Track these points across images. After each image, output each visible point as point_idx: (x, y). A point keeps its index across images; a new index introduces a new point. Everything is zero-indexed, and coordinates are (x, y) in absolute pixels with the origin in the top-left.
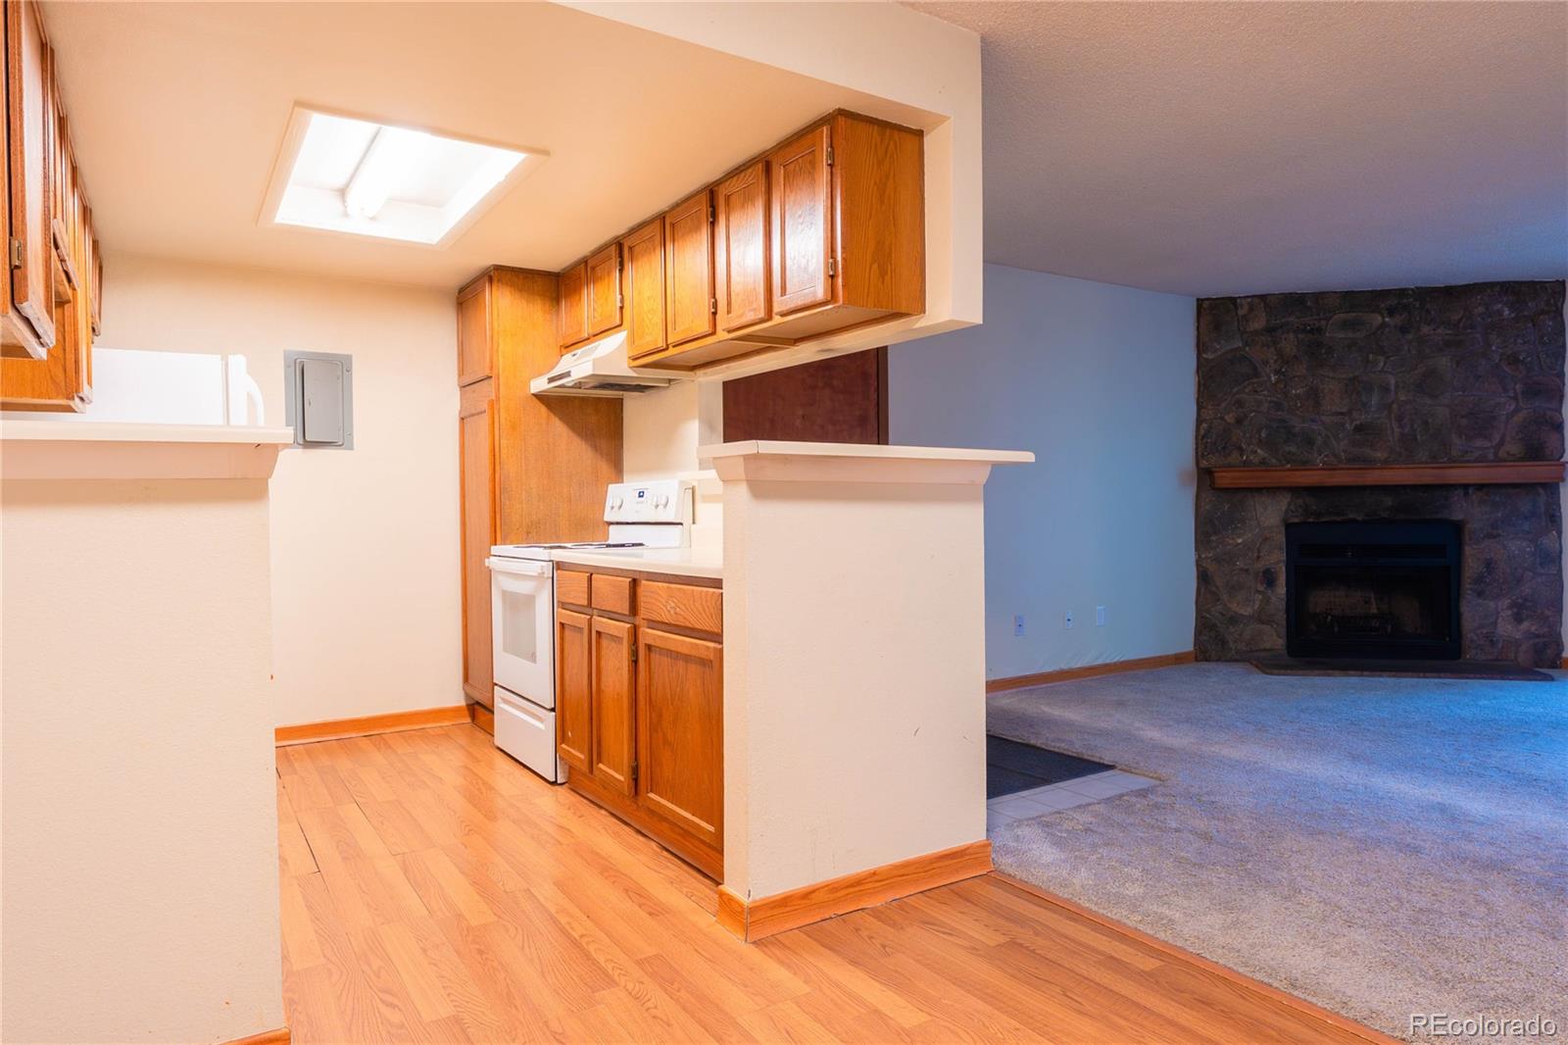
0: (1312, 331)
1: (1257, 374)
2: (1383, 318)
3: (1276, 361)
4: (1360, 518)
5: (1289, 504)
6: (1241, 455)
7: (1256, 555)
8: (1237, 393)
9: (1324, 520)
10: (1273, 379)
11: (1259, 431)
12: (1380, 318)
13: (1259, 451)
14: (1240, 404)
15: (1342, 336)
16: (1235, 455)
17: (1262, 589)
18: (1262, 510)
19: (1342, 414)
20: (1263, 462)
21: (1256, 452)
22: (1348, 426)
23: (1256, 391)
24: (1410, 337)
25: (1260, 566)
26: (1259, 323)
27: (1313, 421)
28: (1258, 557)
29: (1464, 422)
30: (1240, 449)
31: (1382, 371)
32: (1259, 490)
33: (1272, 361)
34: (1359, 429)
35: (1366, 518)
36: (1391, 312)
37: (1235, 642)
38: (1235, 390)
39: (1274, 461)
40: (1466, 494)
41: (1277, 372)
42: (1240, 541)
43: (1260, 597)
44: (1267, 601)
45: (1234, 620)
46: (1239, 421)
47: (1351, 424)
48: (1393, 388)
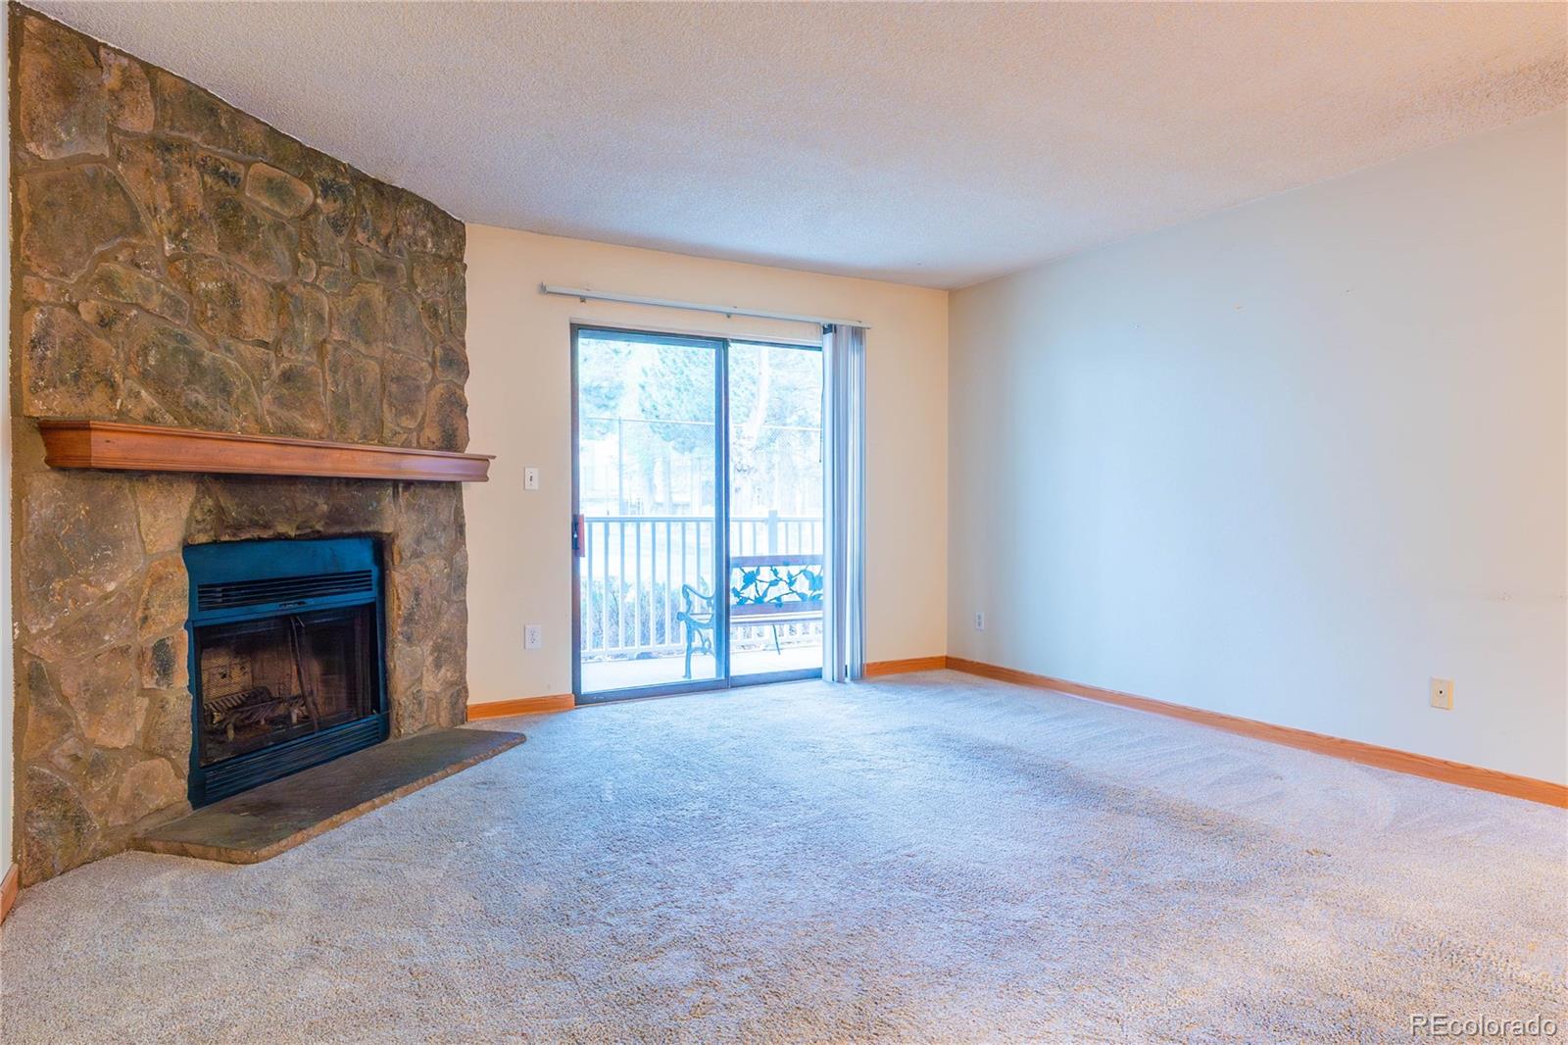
0: (225, 177)
1: (138, 230)
2: (316, 196)
3: (170, 212)
4: (293, 534)
5: (193, 507)
6: (113, 399)
7: (140, 614)
8: (103, 256)
9: (244, 537)
10: (167, 248)
11: (144, 351)
12: (311, 194)
13: (143, 393)
14: (109, 282)
15: (266, 204)
16: (100, 395)
17: (149, 683)
18: (149, 518)
19: (264, 344)
20: (150, 419)
21: (138, 395)
22: (274, 366)
23: (138, 266)
24: (341, 240)
25: (147, 638)
26: (140, 120)
27: (228, 350)
28: (145, 619)
29: (394, 388)
30: (112, 385)
31: (313, 285)
32: (143, 475)
33: (163, 211)
34: (287, 377)
35: (298, 533)
36: (327, 189)
37: (101, 813)
38: (97, 250)
39: (169, 418)
40: (396, 494)
41: (175, 237)
42: (111, 587)
43: (146, 702)
44: (159, 706)
45: (96, 765)
46: (105, 323)
47: (278, 365)
48: (326, 317)
